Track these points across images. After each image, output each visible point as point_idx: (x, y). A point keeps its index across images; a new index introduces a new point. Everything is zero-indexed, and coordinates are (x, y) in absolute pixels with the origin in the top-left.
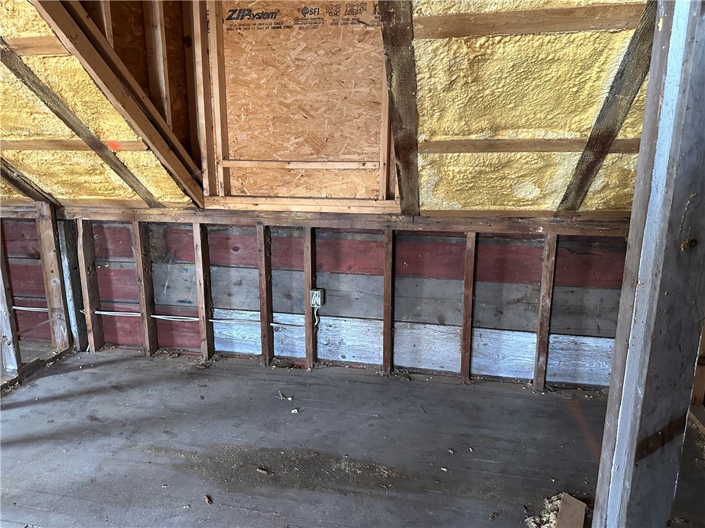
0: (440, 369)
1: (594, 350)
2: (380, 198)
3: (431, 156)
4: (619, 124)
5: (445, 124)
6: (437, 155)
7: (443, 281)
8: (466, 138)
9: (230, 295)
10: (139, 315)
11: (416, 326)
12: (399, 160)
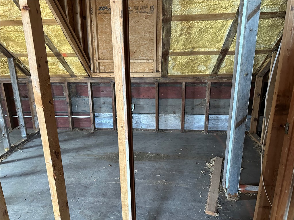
0: (175, 129)
1: (223, 119)
2: (154, 72)
3: (173, 57)
4: (229, 46)
5: (178, 47)
6: (175, 57)
7: (174, 100)
8: (184, 51)
9: (101, 108)
10: (68, 116)
11: (166, 115)
12: (163, 58)
